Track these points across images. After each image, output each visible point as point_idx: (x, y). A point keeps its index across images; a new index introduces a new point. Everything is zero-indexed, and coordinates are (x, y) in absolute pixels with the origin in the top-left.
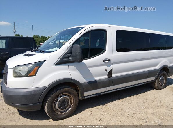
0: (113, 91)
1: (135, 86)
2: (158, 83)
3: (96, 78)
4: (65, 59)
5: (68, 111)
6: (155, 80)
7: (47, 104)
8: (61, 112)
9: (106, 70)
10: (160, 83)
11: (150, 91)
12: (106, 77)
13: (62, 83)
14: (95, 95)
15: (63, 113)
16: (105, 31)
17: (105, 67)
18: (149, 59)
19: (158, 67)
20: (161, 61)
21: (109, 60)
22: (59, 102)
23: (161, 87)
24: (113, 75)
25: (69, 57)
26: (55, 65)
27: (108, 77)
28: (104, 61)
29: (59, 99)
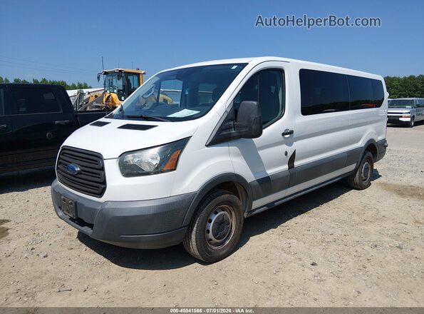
0: (296, 196)
1: (327, 183)
2: (360, 177)
3: (270, 172)
4: (225, 133)
5: (227, 242)
6: (356, 170)
7: (195, 229)
8: (217, 244)
9: (286, 154)
10: (362, 175)
11: (347, 193)
12: (286, 167)
13: (219, 185)
14: (265, 208)
15: (220, 247)
16: (281, 72)
17: (284, 148)
18: (349, 128)
19: (361, 144)
20: (365, 131)
21: (291, 133)
22: (215, 223)
23: (365, 183)
24: (296, 164)
25: (230, 128)
26: (207, 146)
27: (289, 168)
28: (283, 134)
29: (214, 218)
